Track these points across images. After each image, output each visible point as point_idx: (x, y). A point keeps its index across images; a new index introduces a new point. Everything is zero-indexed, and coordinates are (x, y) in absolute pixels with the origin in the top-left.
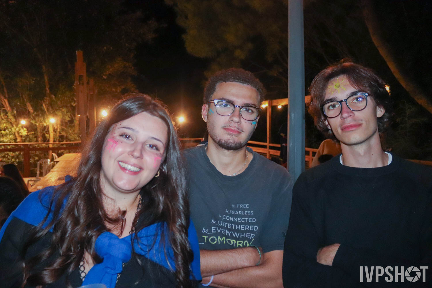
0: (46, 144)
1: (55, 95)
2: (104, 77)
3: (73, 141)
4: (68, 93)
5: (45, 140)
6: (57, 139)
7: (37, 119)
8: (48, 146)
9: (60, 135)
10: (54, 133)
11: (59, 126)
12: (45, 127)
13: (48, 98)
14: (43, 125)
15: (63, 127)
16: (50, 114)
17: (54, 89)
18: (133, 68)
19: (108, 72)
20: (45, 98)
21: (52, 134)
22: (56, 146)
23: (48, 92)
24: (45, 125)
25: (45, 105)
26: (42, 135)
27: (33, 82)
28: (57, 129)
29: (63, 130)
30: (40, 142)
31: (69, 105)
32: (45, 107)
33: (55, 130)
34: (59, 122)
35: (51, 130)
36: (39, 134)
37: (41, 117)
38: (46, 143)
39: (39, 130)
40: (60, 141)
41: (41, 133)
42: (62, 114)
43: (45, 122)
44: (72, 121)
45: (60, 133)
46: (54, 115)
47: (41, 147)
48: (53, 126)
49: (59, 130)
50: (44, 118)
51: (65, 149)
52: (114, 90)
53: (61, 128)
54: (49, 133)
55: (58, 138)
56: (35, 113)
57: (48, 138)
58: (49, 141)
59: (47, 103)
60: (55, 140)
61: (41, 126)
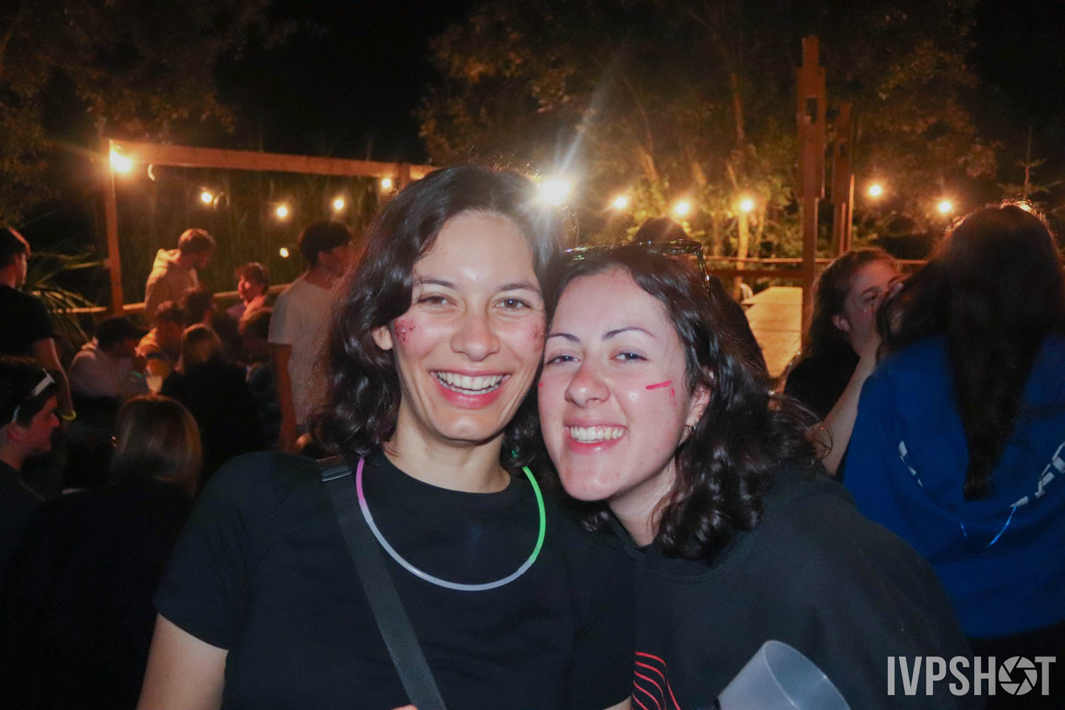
0: (731, 261)
1: (756, 145)
2: (880, 94)
3: (793, 257)
4: (786, 138)
5: (729, 251)
6: (755, 251)
7: (712, 203)
8: (735, 267)
9: (764, 240)
10: (750, 235)
11: (762, 218)
12: (730, 221)
13: (740, 153)
14: (725, 216)
15: (772, 222)
16: (743, 188)
17: (754, 130)
18: (964, 67)
19: (892, 83)
20: (734, 151)
21: (744, 238)
22: (751, 267)
23: (741, 136)
24: (730, 215)
25: (733, 168)
26: (722, 238)
27: (709, 113)
28: (757, 226)
29: (771, 229)
30: (716, 257)
31: (789, 168)
32: (731, 172)
33: (752, 230)
34: (763, 209)
35: (743, 228)
36: (716, 237)
37: (722, 197)
38: (730, 258)
39: (716, 226)
40: (762, 256)
41: (720, 233)
42: (772, 190)
43: (730, 208)
44: (792, 208)
45: (764, 236)
46: (752, 188)
47: (719, 267)
48: (748, 218)
49: (761, 229)
50: (728, 201)
51: (772, 275)
52: (906, 128)
53: (766, 224)
54: (737, 236)
55: (759, 249)
56: (710, 187)
57: (734, 246)
58: (736, 254)
59: (738, 162)
60: (752, 252)
61: (721, 218)
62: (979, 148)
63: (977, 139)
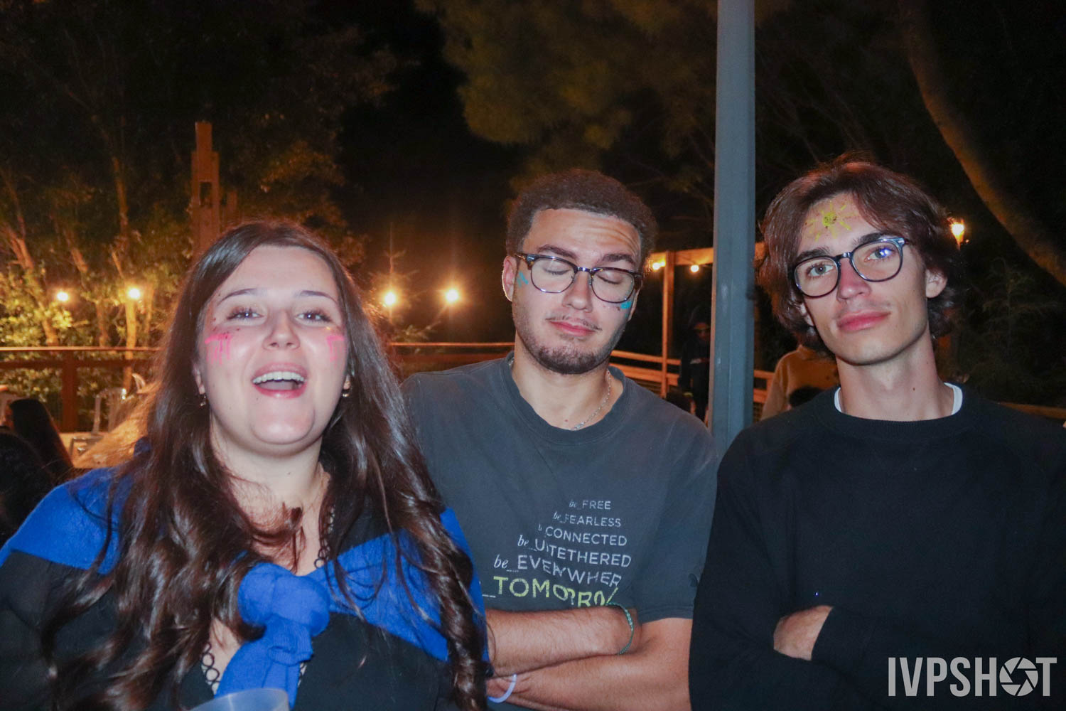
0: (118, 351)
1: (141, 231)
2: (262, 187)
4: (173, 226)
5: (116, 340)
6: (144, 340)
7: (96, 290)
8: (124, 356)
9: (153, 329)
10: (138, 324)
11: (149, 307)
12: (116, 310)
13: (124, 239)
14: (110, 304)
15: (160, 310)
16: (129, 276)
17: (139, 217)
18: (334, 167)
19: (272, 177)
20: (118, 237)
21: (132, 328)
22: (141, 356)
23: (125, 222)
24: (116, 303)
25: (117, 255)
26: (107, 328)
27: (89, 197)
28: (145, 314)
29: (159, 317)
30: (102, 347)
31: (175, 256)
32: (115, 259)
33: (140, 318)
34: (150, 297)
35: (130, 316)
36: (101, 326)
37: (106, 284)
38: (117, 348)
39: (100, 315)
40: (150, 344)
41: (106, 323)
42: (159, 277)
43: (116, 296)
45: (152, 325)
46: (139, 278)
47: (106, 358)
48: (136, 306)
49: (149, 317)
50: (114, 289)
53: (154, 312)
54: (125, 325)
55: (148, 337)
56: (93, 274)
57: (122, 335)
58: (124, 343)
59: (123, 250)
60: (140, 341)
61: (106, 306)
62: (350, 240)
63: (349, 233)
